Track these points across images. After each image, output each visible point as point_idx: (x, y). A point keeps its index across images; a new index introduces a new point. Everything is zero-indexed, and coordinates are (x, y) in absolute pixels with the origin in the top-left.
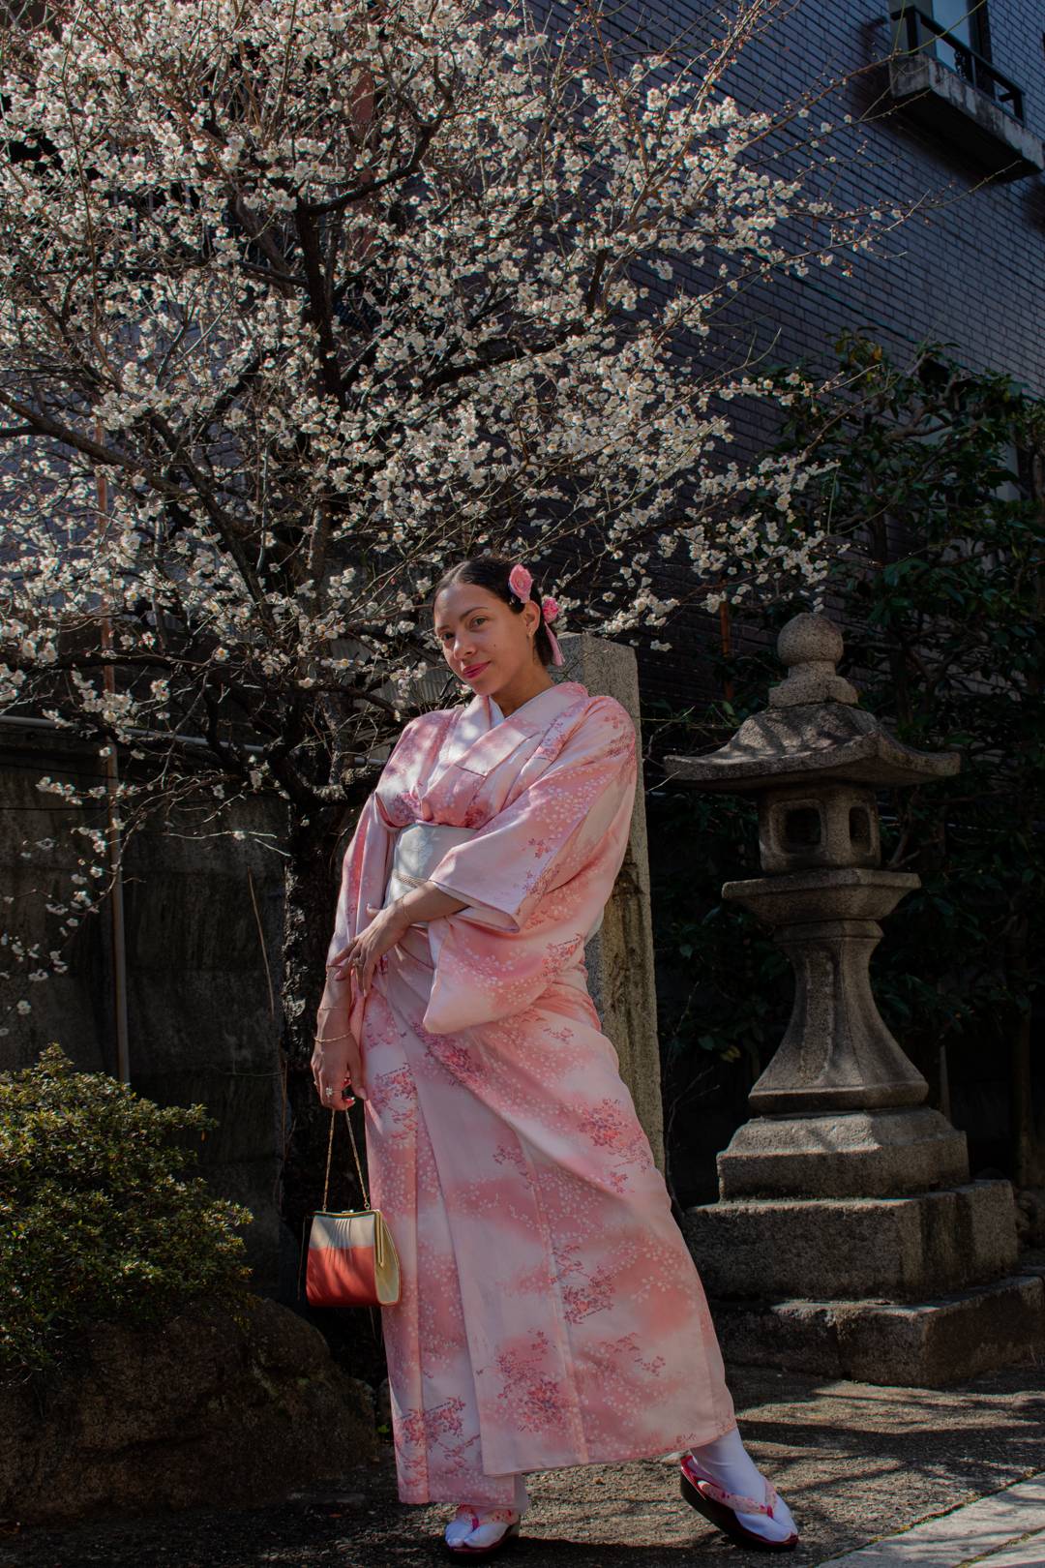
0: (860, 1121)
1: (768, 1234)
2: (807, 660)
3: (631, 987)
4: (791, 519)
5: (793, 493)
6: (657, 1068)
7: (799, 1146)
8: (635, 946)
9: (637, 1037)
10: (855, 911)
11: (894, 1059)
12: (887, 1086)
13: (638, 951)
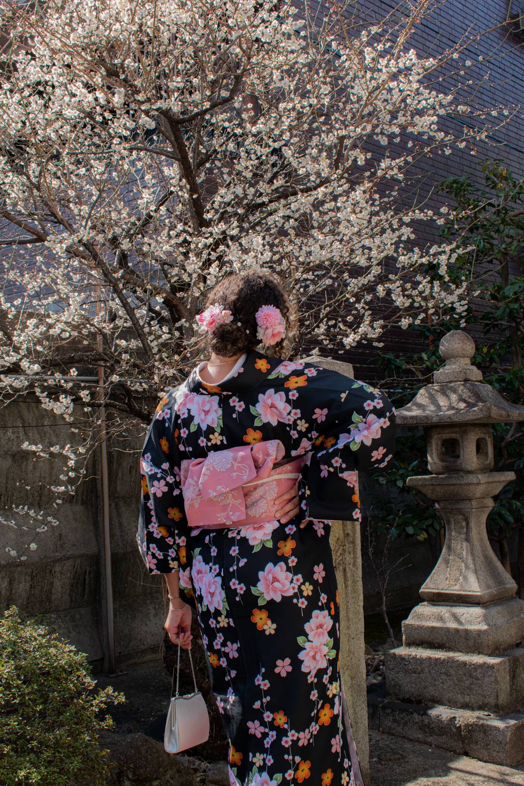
0: (477, 611)
1: (427, 670)
2: (455, 357)
3: (347, 554)
4: (447, 279)
5: (449, 266)
6: (361, 597)
7: (444, 622)
8: (350, 532)
9: (350, 583)
10: (478, 495)
11: (499, 574)
12: (494, 590)
13: (351, 534)
